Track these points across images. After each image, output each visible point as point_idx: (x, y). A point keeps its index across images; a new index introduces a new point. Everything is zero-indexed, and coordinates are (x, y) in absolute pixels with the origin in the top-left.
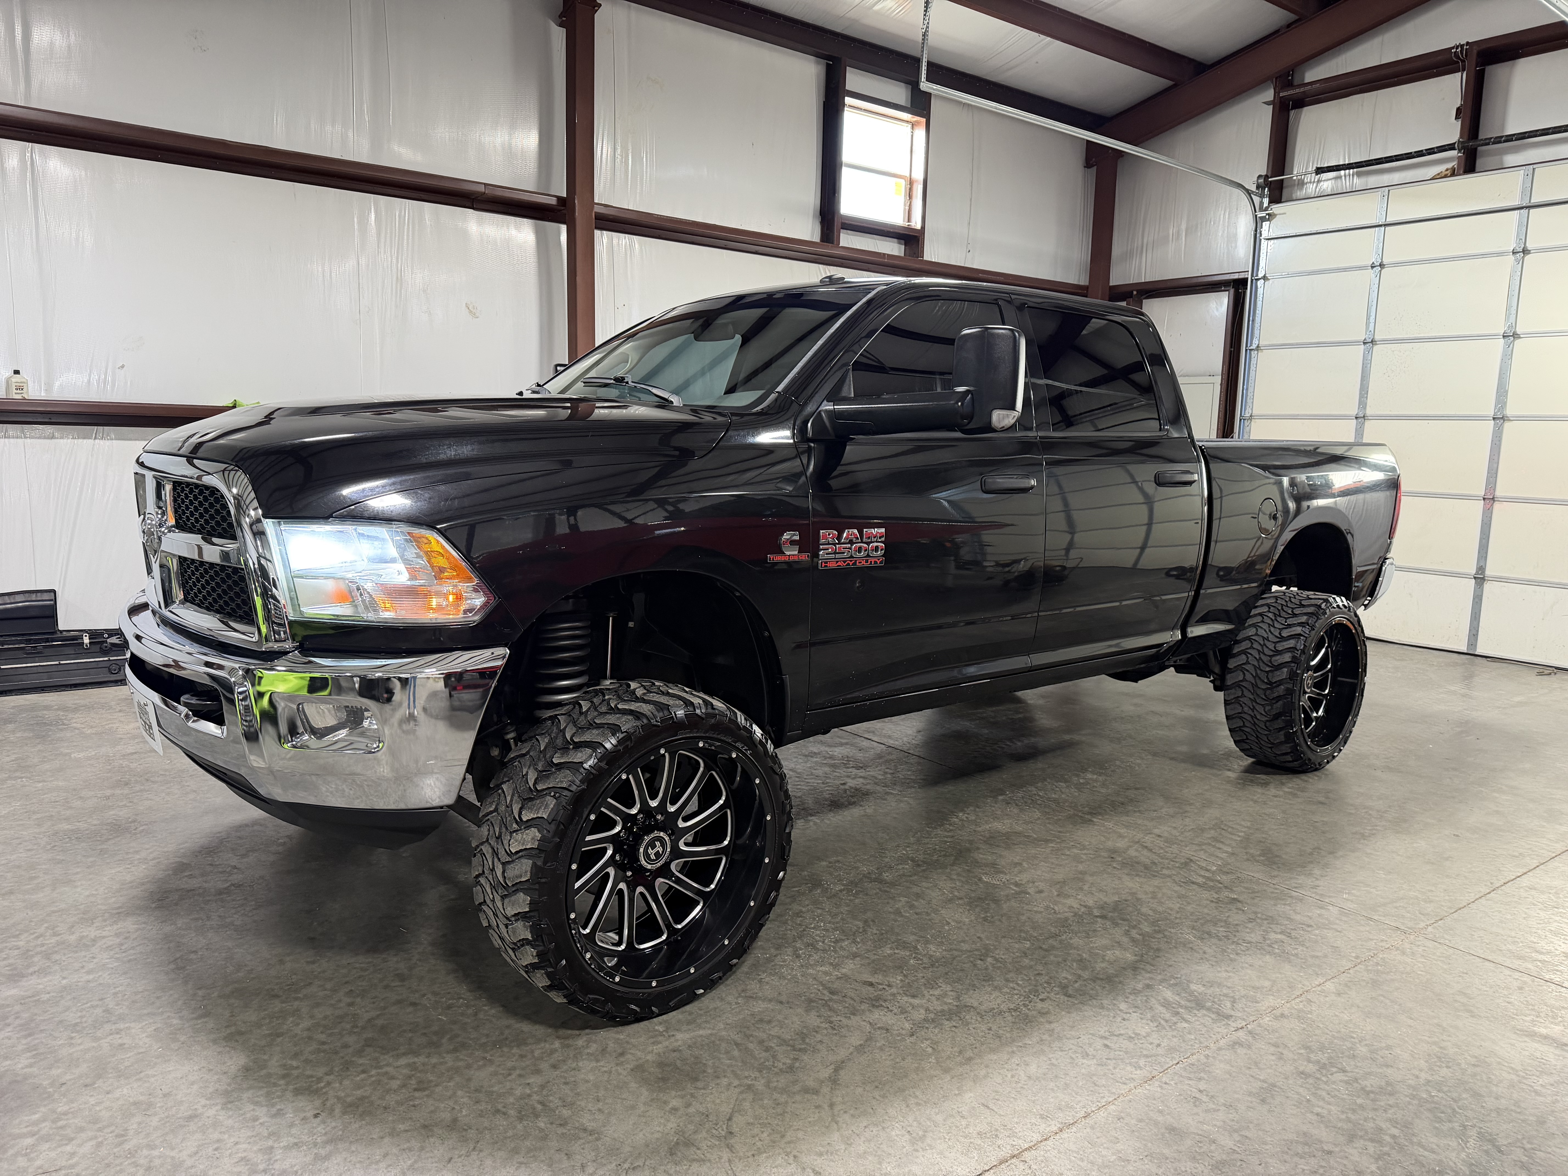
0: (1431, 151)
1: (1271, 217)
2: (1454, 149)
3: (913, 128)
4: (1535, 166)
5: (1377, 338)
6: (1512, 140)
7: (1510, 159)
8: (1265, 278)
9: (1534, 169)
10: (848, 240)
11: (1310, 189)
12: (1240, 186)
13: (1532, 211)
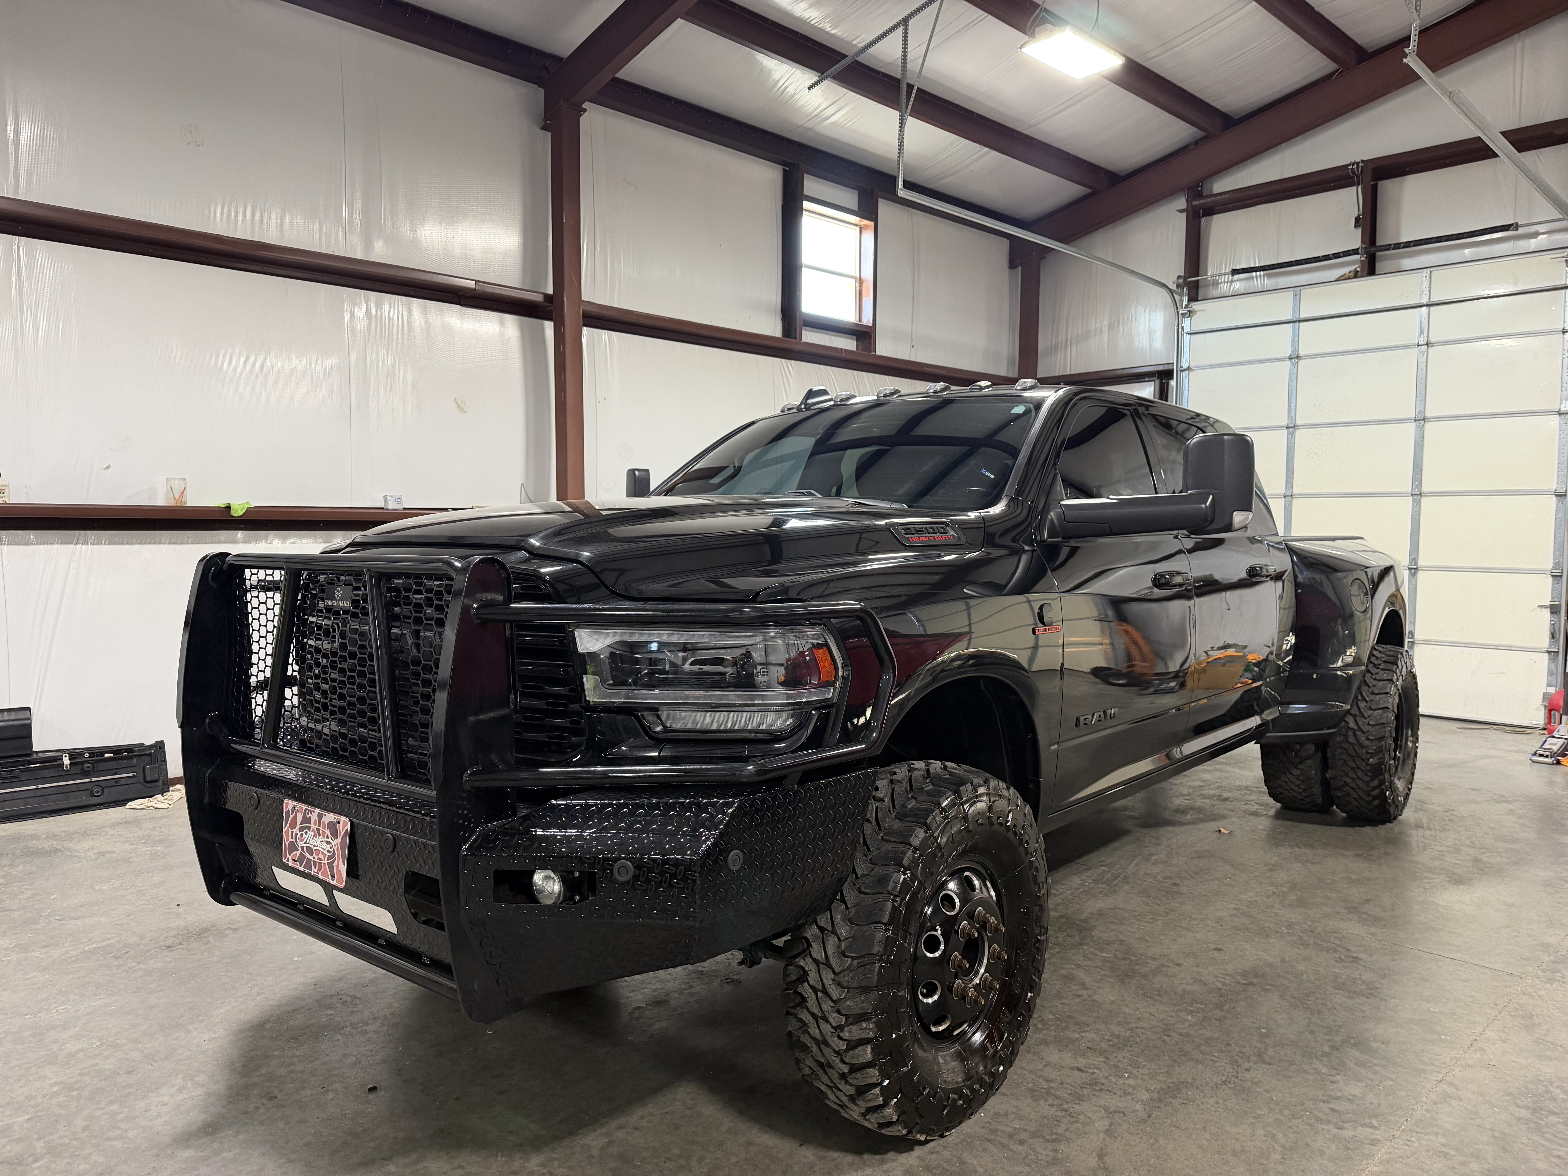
0: (1336, 256)
1: (1191, 313)
2: (1358, 253)
3: (862, 231)
4: (1432, 269)
5: (1298, 423)
6: (1410, 247)
7: (1407, 263)
8: (1188, 369)
9: (1431, 272)
10: (811, 337)
11: (1224, 288)
12: (1162, 285)
13: (1432, 308)
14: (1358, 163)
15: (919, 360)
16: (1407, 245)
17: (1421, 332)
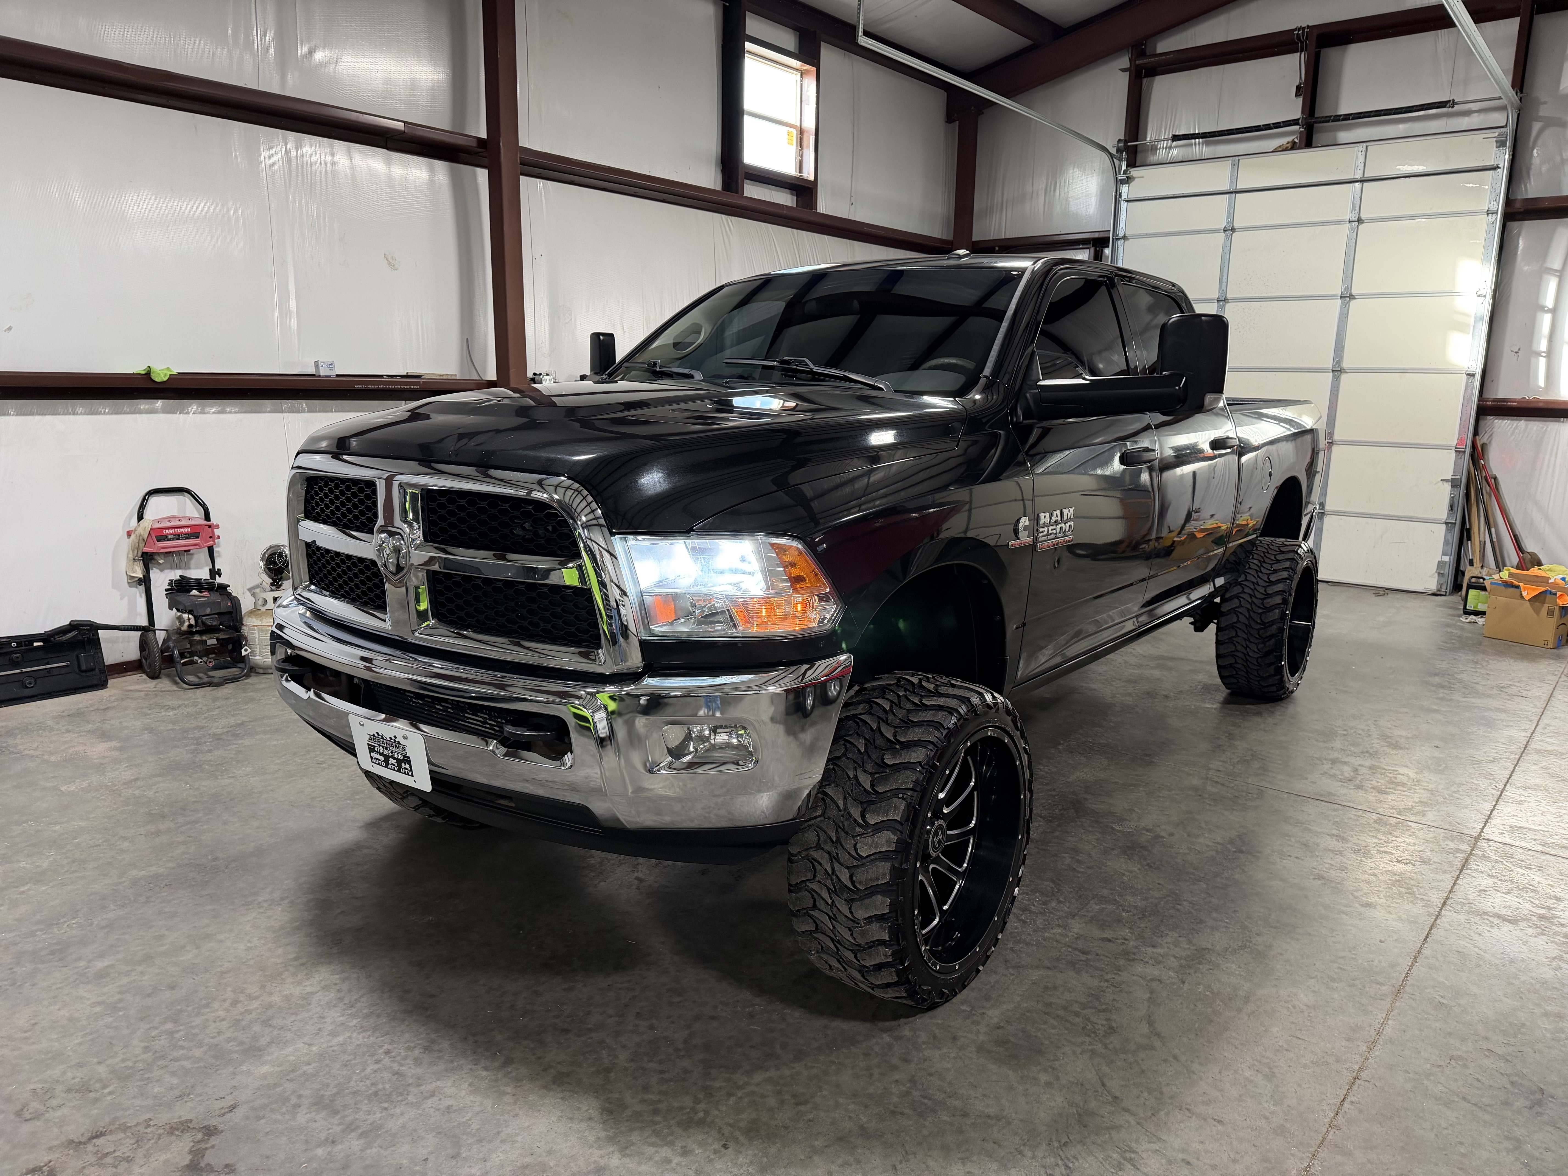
0: (1277, 125)
1: (1128, 180)
2: (1298, 124)
3: (802, 76)
4: (1368, 144)
5: (1229, 296)
6: (1349, 119)
7: (1343, 136)
8: (1125, 238)
9: (1367, 147)
10: (752, 191)
12: (1104, 149)
13: (1365, 184)
14: (1303, 29)
15: (858, 218)
16: (1347, 117)
17: (1353, 208)
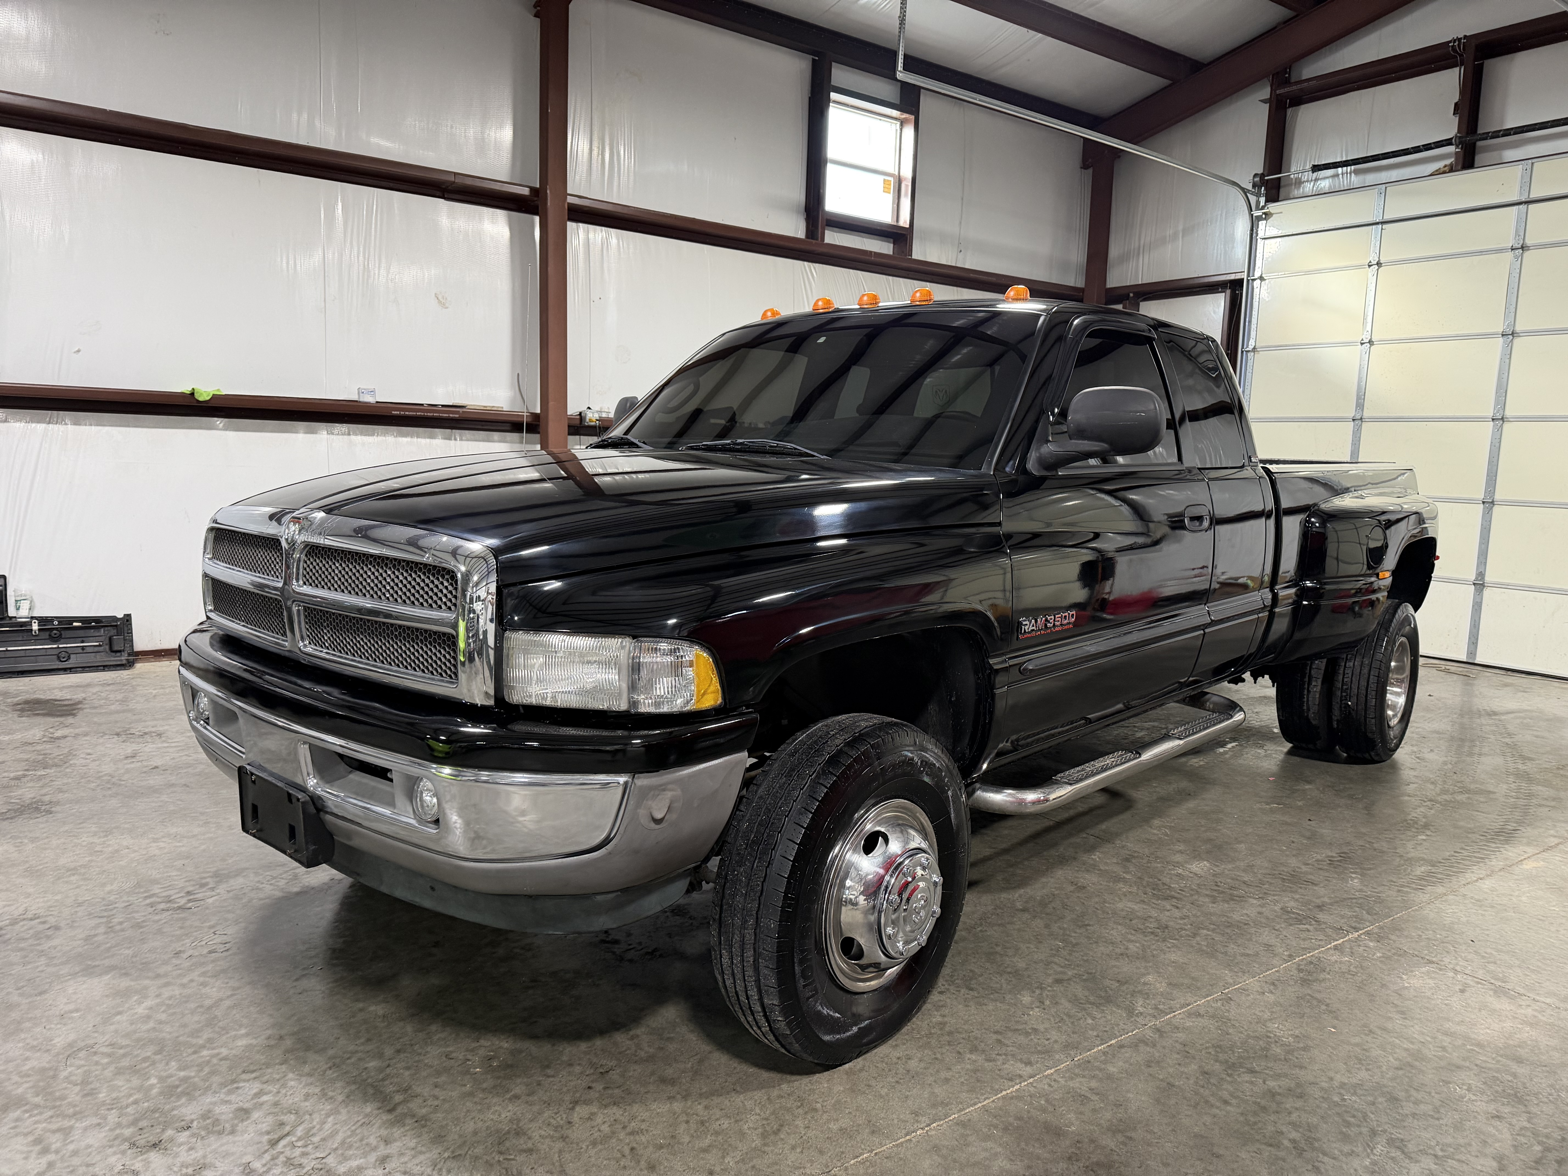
0: (1429, 147)
1: (1267, 216)
3: (902, 125)
4: (1534, 161)
5: (1374, 338)
6: (1510, 134)
7: (1510, 154)
8: (1261, 278)
9: (1533, 164)
10: (831, 237)
12: (1234, 184)
13: (1530, 206)
14: (1459, 40)
15: (967, 266)
16: (1514, 131)
17: (1517, 234)
